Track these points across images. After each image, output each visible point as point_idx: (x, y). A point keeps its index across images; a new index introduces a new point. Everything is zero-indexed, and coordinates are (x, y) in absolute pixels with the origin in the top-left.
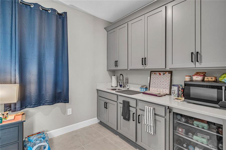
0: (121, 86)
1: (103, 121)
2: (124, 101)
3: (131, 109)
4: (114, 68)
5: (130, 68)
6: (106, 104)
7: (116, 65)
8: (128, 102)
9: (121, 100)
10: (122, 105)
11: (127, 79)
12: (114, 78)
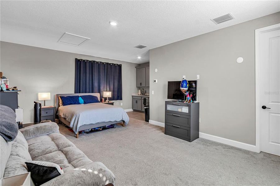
0: (143, 94)
1: (135, 109)
2: (144, 99)
3: (146, 101)
4: (140, 86)
5: (147, 86)
6: (137, 101)
7: (141, 85)
8: (146, 99)
9: (143, 98)
10: (143, 100)
11: (146, 91)
12: (139, 91)
